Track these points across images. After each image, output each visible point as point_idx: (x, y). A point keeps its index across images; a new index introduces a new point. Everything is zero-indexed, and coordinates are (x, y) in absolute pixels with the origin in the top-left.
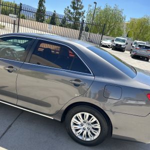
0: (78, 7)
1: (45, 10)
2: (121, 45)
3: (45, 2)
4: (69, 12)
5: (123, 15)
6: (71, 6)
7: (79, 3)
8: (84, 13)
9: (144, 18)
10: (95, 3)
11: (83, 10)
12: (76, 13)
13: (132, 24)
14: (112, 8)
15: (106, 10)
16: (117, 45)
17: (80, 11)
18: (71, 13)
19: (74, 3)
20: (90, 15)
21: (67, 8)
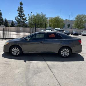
1: (3, 19)
3: (2, 15)
5: (46, 17)
6: (18, 15)
7: (23, 14)
9: (57, 17)
10: (32, 13)
11: (25, 17)
12: (22, 19)
15: (38, 16)
17: (24, 17)
18: (19, 19)
19: (19, 14)
20: (29, 19)
21: (16, 17)
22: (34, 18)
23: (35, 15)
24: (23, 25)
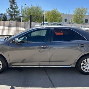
0: (15, 8)
4: (10, 12)
5: (42, 10)
6: (10, 7)
7: (15, 6)
8: (19, 11)
9: (54, 10)
11: (18, 9)
12: (14, 11)
13: (48, 14)
14: (35, 6)
15: (32, 8)
17: (16, 10)
18: (11, 12)
20: (23, 11)
21: (8, 9)
22: (28, 10)
23: (30, 7)
24: (16, 19)
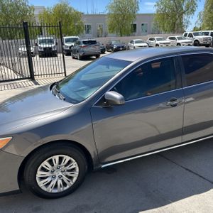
2: (51, 48)
16: (45, 49)
